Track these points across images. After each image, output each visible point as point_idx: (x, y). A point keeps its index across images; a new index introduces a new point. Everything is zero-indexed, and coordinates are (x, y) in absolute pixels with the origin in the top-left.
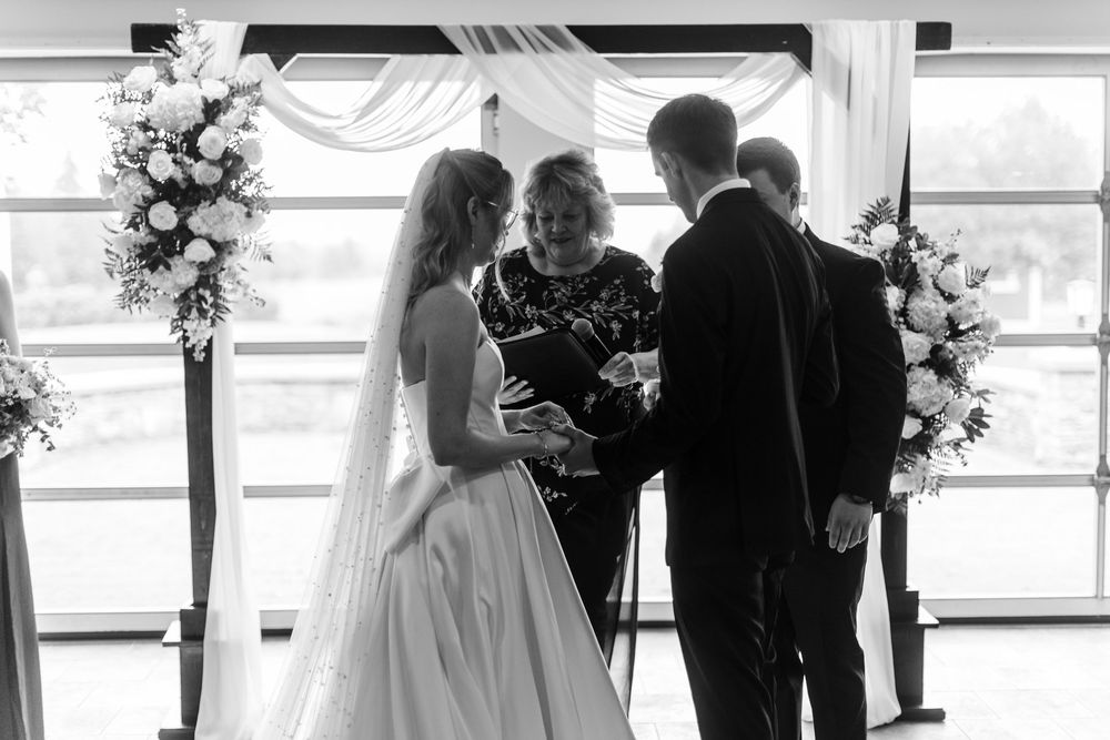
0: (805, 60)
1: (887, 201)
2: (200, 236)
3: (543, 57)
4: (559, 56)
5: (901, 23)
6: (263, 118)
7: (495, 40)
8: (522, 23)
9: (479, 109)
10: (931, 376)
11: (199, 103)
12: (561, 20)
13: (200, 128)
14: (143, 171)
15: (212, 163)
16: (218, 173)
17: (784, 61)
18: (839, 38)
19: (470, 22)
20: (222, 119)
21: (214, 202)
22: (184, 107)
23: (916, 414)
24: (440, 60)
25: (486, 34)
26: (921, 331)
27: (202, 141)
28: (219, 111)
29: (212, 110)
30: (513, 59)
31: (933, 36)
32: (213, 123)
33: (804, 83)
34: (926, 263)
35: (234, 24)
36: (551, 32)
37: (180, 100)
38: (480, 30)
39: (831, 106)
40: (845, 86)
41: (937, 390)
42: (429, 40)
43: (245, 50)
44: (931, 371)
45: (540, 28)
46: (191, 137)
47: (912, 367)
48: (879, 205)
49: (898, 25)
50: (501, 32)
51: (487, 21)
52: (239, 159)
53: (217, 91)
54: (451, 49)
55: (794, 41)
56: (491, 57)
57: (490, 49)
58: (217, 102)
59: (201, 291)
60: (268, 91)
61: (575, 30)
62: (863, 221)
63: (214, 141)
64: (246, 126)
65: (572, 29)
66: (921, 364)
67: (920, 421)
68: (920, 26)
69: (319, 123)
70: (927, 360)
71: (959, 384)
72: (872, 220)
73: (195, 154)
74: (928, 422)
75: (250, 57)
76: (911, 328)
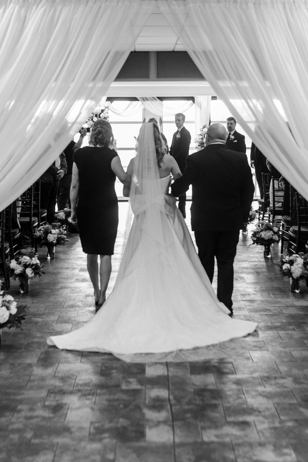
0: (194, 102)
1: (206, 124)
3: (152, 102)
4: (155, 102)
5: (209, 96)
6: (109, 112)
7: (145, 99)
8: (149, 96)
9: (142, 110)
11: (101, 110)
12: (155, 96)
13: (101, 114)
14: (92, 120)
17: (191, 102)
19: (141, 96)
20: (104, 112)
22: (99, 111)
24: (137, 102)
27: (101, 115)
28: (103, 111)
29: (102, 111)
30: (148, 102)
31: (214, 98)
32: (102, 113)
33: (194, 105)
36: (154, 98)
37: (98, 110)
38: (143, 98)
39: (198, 109)
40: (200, 106)
42: (135, 99)
43: (107, 100)
45: (153, 97)
46: (99, 115)
51: (143, 96)
52: (106, 118)
53: (103, 108)
54: (138, 101)
55: (192, 99)
56: (144, 102)
57: (144, 100)
58: (103, 110)
60: (110, 107)
61: (158, 98)
62: (202, 128)
63: (103, 116)
64: (107, 113)
68: (212, 97)
69: (117, 112)
72: (204, 127)
73: (100, 117)
75: (107, 102)
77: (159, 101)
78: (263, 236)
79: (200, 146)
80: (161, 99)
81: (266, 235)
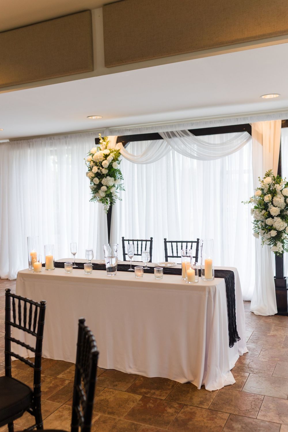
1: (271, 170)
2: (104, 185)
3: (182, 138)
4: (186, 138)
5: (277, 121)
7: (171, 135)
8: (177, 130)
10: (279, 219)
11: (103, 155)
13: (103, 160)
15: (106, 169)
16: (107, 171)
18: (259, 126)
19: (165, 131)
21: (106, 178)
22: (100, 156)
23: (275, 229)
25: (169, 134)
26: (276, 207)
27: (103, 164)
30: (175, 139)
32: (106, 159)
34: (278, 187)
35: (115, 136)
36: (184, 132)
38: (167, 133)
41: (282, 223)
42: (156, 136)
43: (117, 142)
44: (279, 218)
45: (182, 131)
46: (101, 163)
47: (275, 217)
48: (269, 172)
49: (276, 121)
50: (172, 133)
53: (107, 152)
54: (162, 138)
56: (170, 140)
57: (170, 137)
58: (107, 155)
59: (107, 198)
60: (122, 151)
63: (105, 163)
65: (189, 130)
66: (278, 216)
67: (277, 232)
68: (283, 121)
70: (279, 214)
73: (102, 167)
75: (119, 144)
76: (274, 206)
77: (192, 137)
79: (257, 210)
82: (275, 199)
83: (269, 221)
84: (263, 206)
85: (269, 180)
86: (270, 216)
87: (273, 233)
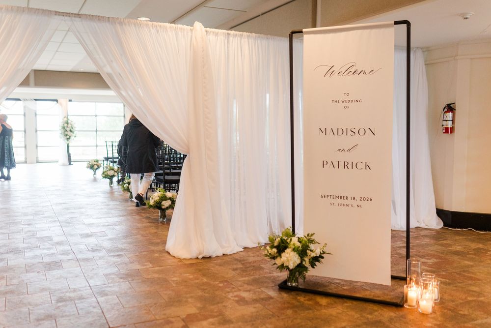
3: (30, 102)
4: (32, 102)
8: (28, 98)
9: (23, 107)
17: (55, 102)
18: (60, 100)
19: (23, 98)
23: (68, 135)
24: (19, 101)
30: (27, 102)
31: (70, 101)
33: (57, 104)
34: (69, 122)
36: (31, 99)
39: (60, 107)
40: (61, 105)
42: (19, 100)
49: (67, 99)
50: (26, 99)
54: (21, 101)
55: (57, 101)
57: (25, 101)
65: (33, 99)
66: (69, 131)
71: (73, 133)
72: (65, 117)
74: (70, 136)
76: (68, 128)
78: (109, 174)
79: (62, 129)
80: (36, 100)
81: (111, 173)
82: (68, 126)
83: (66, 133)
84: (64, 128)
85: (66, 119)
86: (67, 131)
87: (68, 137)
